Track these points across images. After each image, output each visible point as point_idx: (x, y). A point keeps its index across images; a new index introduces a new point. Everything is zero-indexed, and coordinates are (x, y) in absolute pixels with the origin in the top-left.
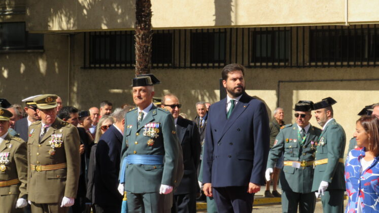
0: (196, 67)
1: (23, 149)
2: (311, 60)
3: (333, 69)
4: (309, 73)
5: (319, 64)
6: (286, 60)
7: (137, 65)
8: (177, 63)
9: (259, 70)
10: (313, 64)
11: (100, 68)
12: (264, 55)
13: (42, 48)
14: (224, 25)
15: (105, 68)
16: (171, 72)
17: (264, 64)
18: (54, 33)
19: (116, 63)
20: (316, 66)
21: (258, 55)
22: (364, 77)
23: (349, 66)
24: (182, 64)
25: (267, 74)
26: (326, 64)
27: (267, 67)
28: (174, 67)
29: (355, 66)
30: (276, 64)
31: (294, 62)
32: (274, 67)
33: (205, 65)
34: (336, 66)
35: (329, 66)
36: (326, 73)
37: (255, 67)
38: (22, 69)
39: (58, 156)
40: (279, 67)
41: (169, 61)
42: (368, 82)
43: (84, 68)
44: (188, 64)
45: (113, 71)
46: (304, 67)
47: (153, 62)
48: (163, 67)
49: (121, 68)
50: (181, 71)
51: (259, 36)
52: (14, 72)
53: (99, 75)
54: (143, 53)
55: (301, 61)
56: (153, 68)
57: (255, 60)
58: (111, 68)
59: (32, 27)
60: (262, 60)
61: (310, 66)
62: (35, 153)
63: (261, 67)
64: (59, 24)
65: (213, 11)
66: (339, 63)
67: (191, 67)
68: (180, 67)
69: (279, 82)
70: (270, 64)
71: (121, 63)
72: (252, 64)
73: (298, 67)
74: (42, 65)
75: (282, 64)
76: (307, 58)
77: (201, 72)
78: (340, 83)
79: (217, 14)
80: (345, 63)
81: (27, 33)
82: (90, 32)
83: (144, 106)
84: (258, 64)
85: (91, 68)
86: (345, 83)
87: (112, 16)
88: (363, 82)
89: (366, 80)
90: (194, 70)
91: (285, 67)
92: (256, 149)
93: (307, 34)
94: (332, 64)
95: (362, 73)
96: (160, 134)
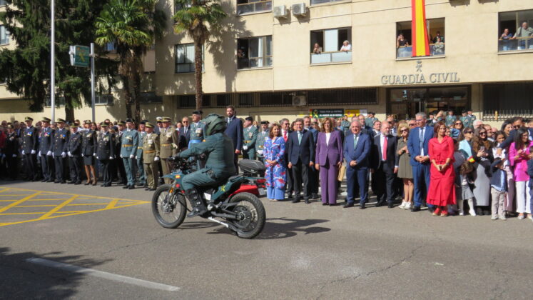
1: (158, 139)
2: (261, 104)
3: (269, 108)
4: (260, 109)
5: (264, 106)
6: (252, 105)
7: (197, 107)
8: (212, 106)
10: (262, 106)
11: (183, 108)
12: (244, 102)
14: (229, 92)
15: (185, 108)
16: (210, 109)
18: (167, 96)
19: (189, 106)
21: (242, 103)
23: (275, 106)
24: (214, 106)
25: (245, 109)
26: (266, 106)
27: (245, 107)
31: (255, 105)
32: (247, 107)
34: (270, 106)
36: (266, 109)
38: (155, 109)
39: (170, 140)
40: (249, 107)
41: (209, 106)
43: (178, 108)
44: (216, 106)
46: (259, 107)
47: (203, 106)
48: (207, 108)
49: (190, 108)
51: (242, 96)
52: (152, 110)
53: (183, 111)
54: (199, 102)
55: (257, 105)
57: (240, 104)
58: (187, 108)
59: (158, 94)
62: (162, 140)
63: (243, 107)
64: (168, 92)
65: (225, 87)
67: (217, 108)
68: (213, 108)
71: (191, 106)
72: (239, 106)
73: (256, 107)
74: (163, 108)
76: (259, 104)
77: (220, 109)
79: (227, 88)
80: (273, 105)
81: (156, 96)
82: (179, 95)
83: (197, 121)
85: (180, 108)
86: (273, 112)
87: (188, 89)
88: (279, 112)
89: (281, 111)
91: (251, 107)
93: (259, 95)
94: (268, 106)
95: (279, 109)
96: (202, 132)
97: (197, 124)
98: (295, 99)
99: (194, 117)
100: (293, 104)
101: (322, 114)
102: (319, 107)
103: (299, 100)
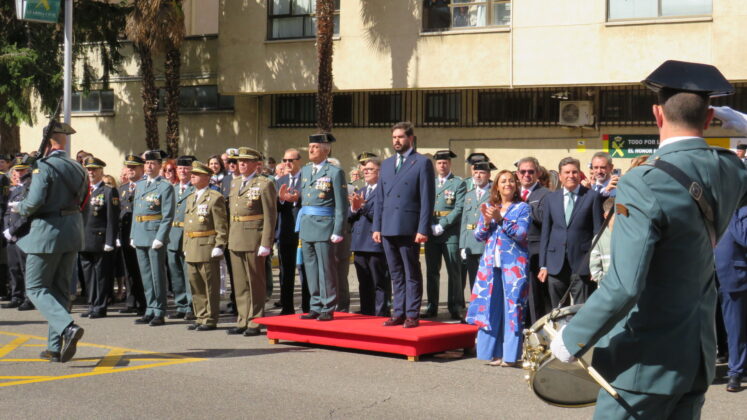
0: (374, 127)
2: (480, 120)
3: (500, 129)
4: (477, 132)
5: (487, 124)
6: (456, 120)
8: (356, 122)
9: (432, 130)
10: (482, 124)
11: (286, 127)
12: (436, 115)
13: (232, 108)
14: (401, 87)
15: (290, 127)
16: (350, 131)
17: (436, 124)
18: (246, 95)
19: (300, 122)
20: (484, 126)
21: (431, 115)
22: (526, 136)
23: (514, 126)
24: (361, 124)
25: (440, 133)
26: (493, 123)
27: (439, 126)
28: (354, 126)
29: (519, 126)
30: (447, 124)
31: (464, 122)
32: (445, 126)
33: (382, 124)
34: (502, 126)
35: (496, 126)
36: (493, 132)
37: (428, 126)
38: (218, 129)
39: (257, 206)
40: (450, 126)
41: (349, 121)
42: (531, 142)
43: (271, 127)
44: (367, 124)
45: (298, 130)
46: (473, 126)
47: (334, 122)
48: (343, 127)
49: (304, 127)
50: (361, 130)
51: (431, 98)
52: (210, 131)
55: (470, 121)
56: (334, 127)
57: (428, 119)
58: (295, 127)
59: (225, 90)
60: (434, 120)
61: (478, 126)
62: (235, 206)
63: (434, 126)
64: (251, 87)
65: (390, 76)
66: (505, 123)
67: (369, 127)
68: (359, 127)
69: (451, 140)
70: (442, 124)
71: (304, 122)
72: (425, 124)
73: (467, 126)
74: (235, 125)
75: (453, 124)
76: (476, 118)
77: (377, 131)
78: (506, 142)
79: (394, 78)
80: (510, 123)
81: (218, 95)
82: (276, 95)
84: (431, 124)
85: (277, 127)
86: (510, 141)
87: (299, 79)
88: (526, 141)
89: (529, 139)
90: (372, 130)
91: (455, 126)
92: (422, 201)
93: (476, 97)
94: (499, 124)
96: (331, 188)
97: (319, 167)
98: (568, 108)
99: (313, 150)
100: (561, 122)
101: (634, 147)
102: (628, 131)
103: (577, 113)
